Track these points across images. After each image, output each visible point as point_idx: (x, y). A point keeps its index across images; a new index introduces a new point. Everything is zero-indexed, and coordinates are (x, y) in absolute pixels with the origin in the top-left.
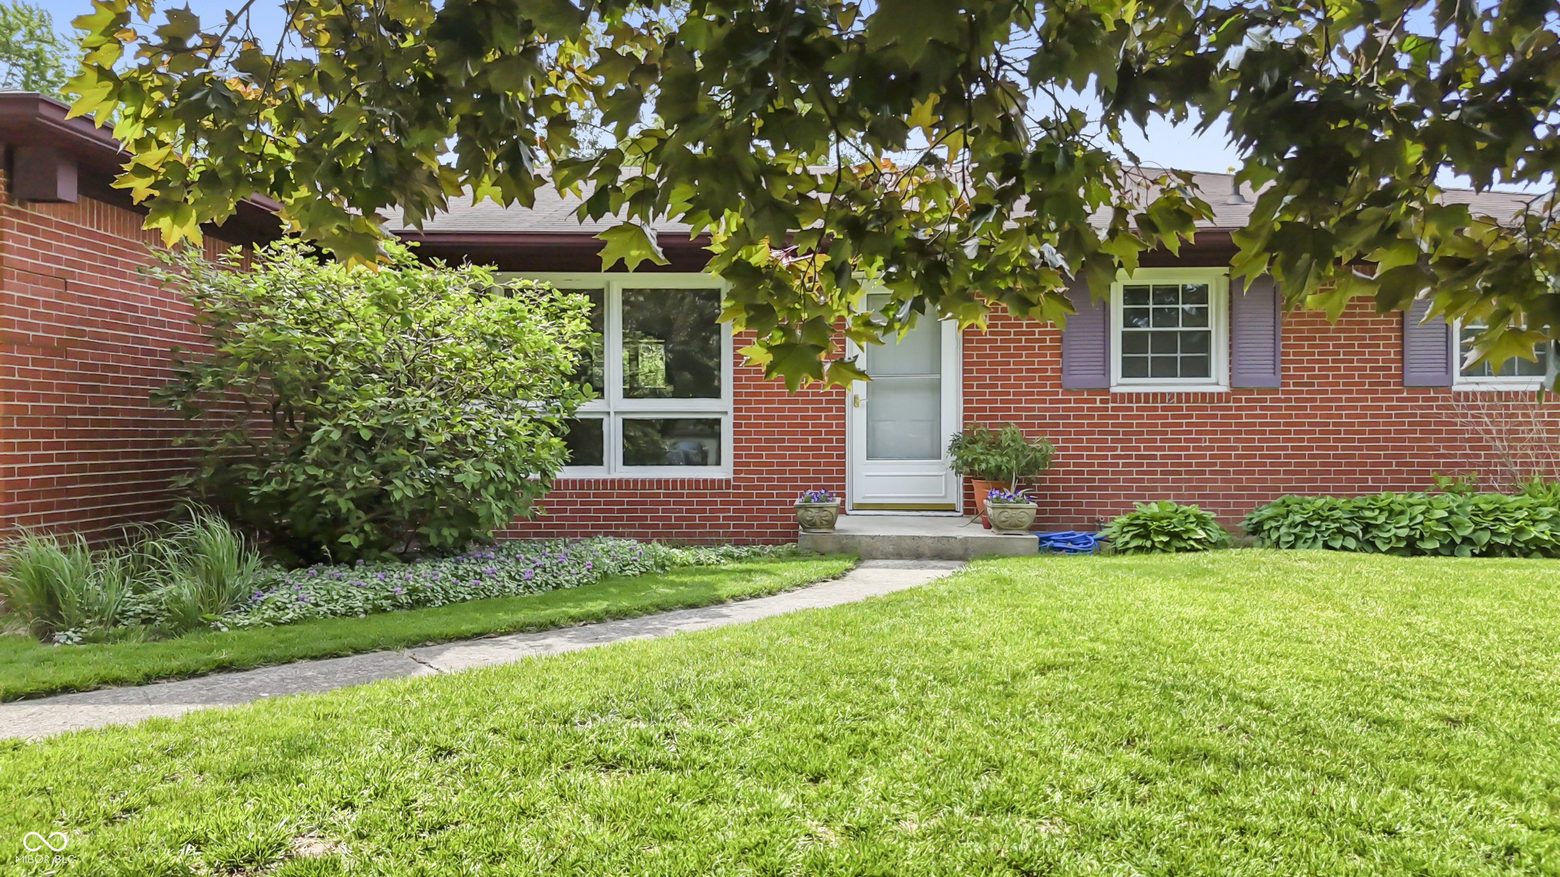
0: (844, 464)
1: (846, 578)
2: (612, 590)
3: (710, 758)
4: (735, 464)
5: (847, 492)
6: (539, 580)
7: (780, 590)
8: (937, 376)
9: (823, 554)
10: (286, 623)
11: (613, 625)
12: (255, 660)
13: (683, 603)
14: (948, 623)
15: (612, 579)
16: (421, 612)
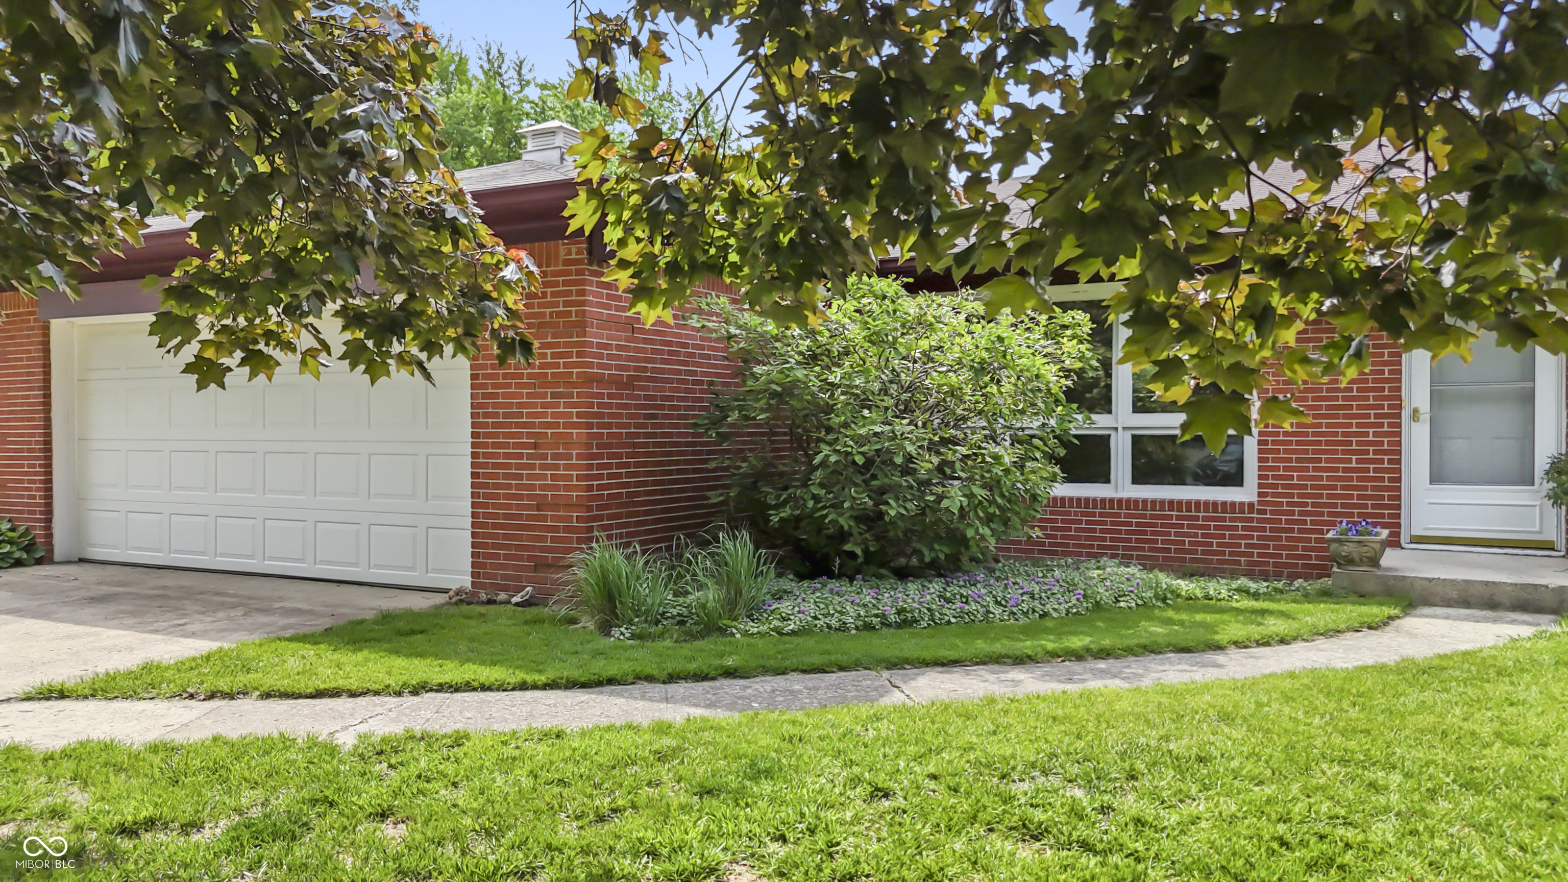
0: (1399, 489)
1: (1387, 629)
2: (1100, 624)
3: (1139, 846)
4: (1260, 486)
5: (1403, 521)
6: (1025, 607)
7: (1295, 639)
8: (1529, 385)
9: (1362, 596)
10: (787, 634)
11: (1092, 664)
12: (755, 669)
13: (1174, 646)
14: (1499, 706)
15: (1105, 610)
16: (904, 633)
